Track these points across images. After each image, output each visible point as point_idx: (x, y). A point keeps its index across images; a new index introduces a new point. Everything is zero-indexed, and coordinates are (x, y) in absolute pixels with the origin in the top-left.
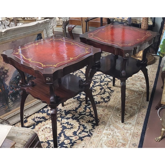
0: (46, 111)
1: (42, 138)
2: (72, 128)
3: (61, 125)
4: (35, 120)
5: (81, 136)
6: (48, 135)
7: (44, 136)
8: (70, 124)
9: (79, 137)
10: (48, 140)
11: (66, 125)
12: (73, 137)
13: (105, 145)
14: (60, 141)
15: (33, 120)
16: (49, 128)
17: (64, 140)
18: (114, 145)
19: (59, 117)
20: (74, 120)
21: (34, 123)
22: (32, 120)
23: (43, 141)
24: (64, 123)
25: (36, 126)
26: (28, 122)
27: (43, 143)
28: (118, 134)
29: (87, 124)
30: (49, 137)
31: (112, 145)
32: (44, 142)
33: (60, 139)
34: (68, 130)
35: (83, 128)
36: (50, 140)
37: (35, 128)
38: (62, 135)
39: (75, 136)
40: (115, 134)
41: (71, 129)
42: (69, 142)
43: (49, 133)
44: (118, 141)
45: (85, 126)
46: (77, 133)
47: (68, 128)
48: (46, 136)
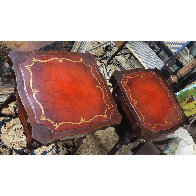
1: (9, 141)
4: (16, 110)
6: (17, 140)
7: (12, 138)
10: (12, 148)
15: (14, 109)
21: (13, 115)
22: (14, 107)
23: (7, 145)
25: (12, 119)
26: (8, 108)
27: (6, 149)
30: (17, 143)
32: (8, 147)
36: (15, 148)
37: (9, 122)
43: (20, 137)
48: (15, 140)
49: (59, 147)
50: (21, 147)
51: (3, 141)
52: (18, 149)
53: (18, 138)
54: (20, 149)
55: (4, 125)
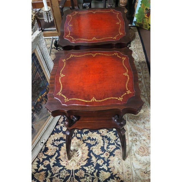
0: (60, 129)
1: (74, 165)
2: (96, 143)
3: (84, 142)
4: (55, 145)
5: (111, 151)
6: (78, 159)
7: (74, 162)
8: (92, 138)
9: (109, 152)
10: (81, 166)
11: (89, 141)
12: (103, 154)
13: (138, 154)
14: (94, 164)
15: (53, 146)
16: (74, 150)
17: (97, 161)
18: (146, 152)
19: (77, 133)
20: (93, 133)
21: (57, 149)
22: (52, 145)
23: (77, 169)
24: (86, 140)
25: (60, 152)
26: (49, 149)
27: (79, 171)
28: (144, 138)
29: (108, 133)
30: (80, 161)
31: (144, 152)
32: (79, 169)
33: (92, 161)
34: (94, 147)
35: (107, 140)
36: (83, 165)
37: (60, 155)
38: (91, 154)
39: (104, 152)
40: (141, 139)
41: (97, 145)
42: (103, 162)
43: (78, 156)
44: (147, 146)
45: (108, 138)
46: (105, 148)
47: (94, 145)
48: (77, 161)
49: (106, 136)
50: (85, 160)
51: (71, 169)
52: (85, 164)
53: (77, 158)
54: (86, 162)
55: (60, 160)
